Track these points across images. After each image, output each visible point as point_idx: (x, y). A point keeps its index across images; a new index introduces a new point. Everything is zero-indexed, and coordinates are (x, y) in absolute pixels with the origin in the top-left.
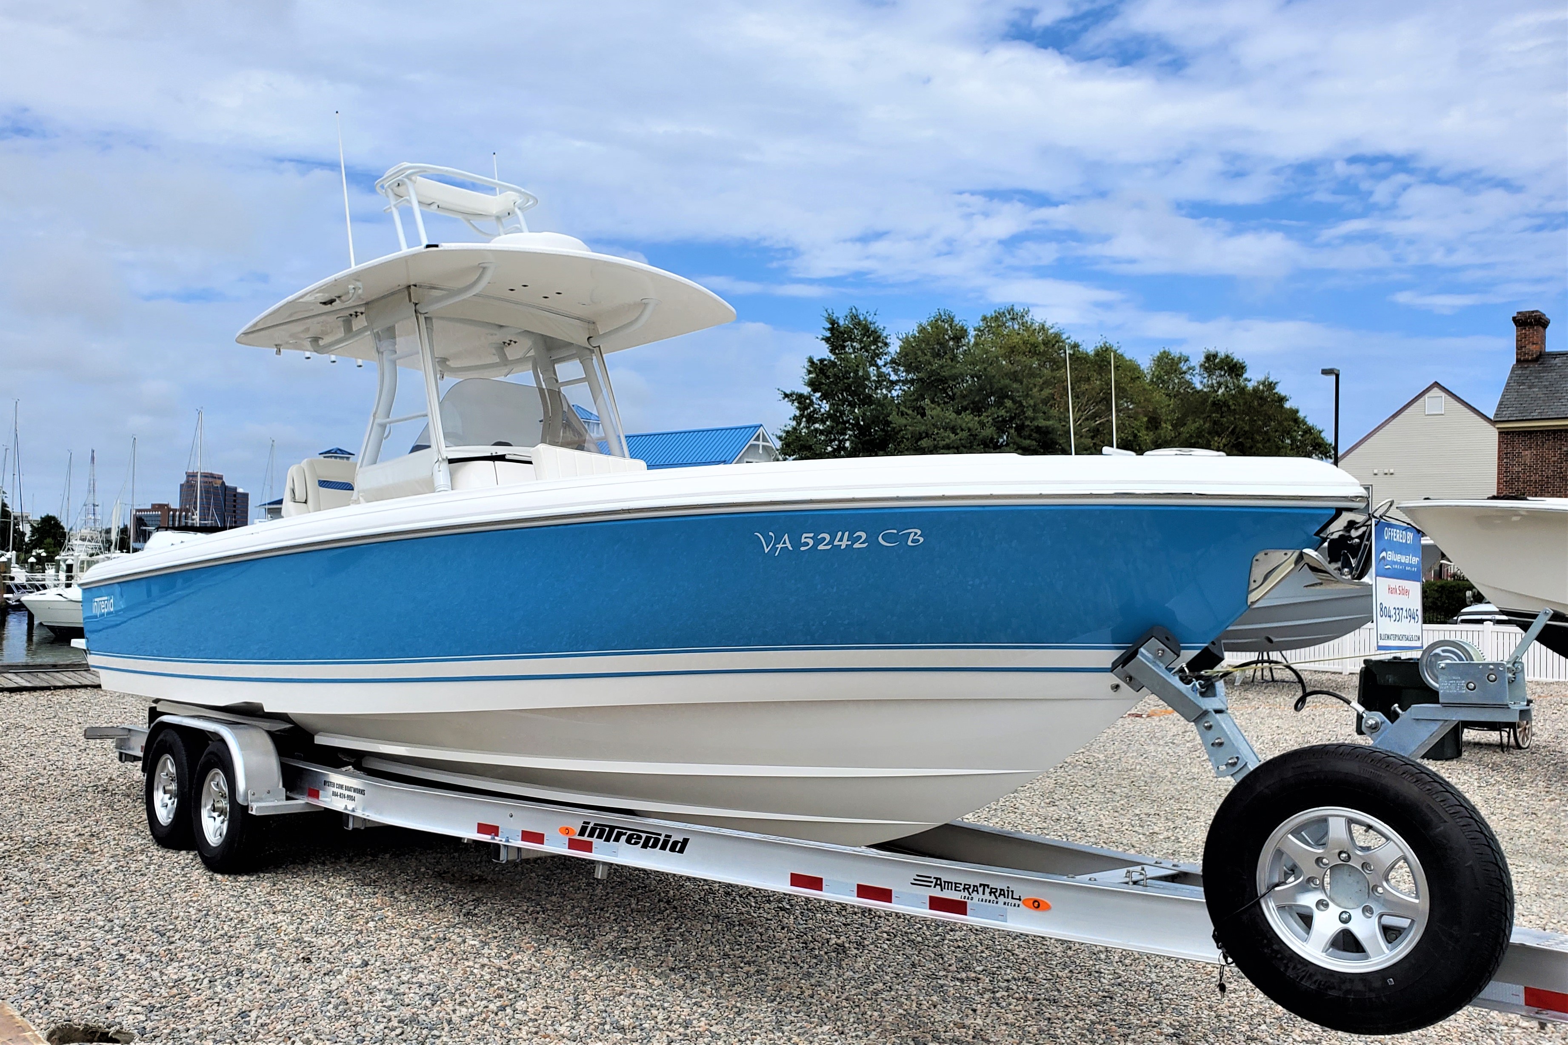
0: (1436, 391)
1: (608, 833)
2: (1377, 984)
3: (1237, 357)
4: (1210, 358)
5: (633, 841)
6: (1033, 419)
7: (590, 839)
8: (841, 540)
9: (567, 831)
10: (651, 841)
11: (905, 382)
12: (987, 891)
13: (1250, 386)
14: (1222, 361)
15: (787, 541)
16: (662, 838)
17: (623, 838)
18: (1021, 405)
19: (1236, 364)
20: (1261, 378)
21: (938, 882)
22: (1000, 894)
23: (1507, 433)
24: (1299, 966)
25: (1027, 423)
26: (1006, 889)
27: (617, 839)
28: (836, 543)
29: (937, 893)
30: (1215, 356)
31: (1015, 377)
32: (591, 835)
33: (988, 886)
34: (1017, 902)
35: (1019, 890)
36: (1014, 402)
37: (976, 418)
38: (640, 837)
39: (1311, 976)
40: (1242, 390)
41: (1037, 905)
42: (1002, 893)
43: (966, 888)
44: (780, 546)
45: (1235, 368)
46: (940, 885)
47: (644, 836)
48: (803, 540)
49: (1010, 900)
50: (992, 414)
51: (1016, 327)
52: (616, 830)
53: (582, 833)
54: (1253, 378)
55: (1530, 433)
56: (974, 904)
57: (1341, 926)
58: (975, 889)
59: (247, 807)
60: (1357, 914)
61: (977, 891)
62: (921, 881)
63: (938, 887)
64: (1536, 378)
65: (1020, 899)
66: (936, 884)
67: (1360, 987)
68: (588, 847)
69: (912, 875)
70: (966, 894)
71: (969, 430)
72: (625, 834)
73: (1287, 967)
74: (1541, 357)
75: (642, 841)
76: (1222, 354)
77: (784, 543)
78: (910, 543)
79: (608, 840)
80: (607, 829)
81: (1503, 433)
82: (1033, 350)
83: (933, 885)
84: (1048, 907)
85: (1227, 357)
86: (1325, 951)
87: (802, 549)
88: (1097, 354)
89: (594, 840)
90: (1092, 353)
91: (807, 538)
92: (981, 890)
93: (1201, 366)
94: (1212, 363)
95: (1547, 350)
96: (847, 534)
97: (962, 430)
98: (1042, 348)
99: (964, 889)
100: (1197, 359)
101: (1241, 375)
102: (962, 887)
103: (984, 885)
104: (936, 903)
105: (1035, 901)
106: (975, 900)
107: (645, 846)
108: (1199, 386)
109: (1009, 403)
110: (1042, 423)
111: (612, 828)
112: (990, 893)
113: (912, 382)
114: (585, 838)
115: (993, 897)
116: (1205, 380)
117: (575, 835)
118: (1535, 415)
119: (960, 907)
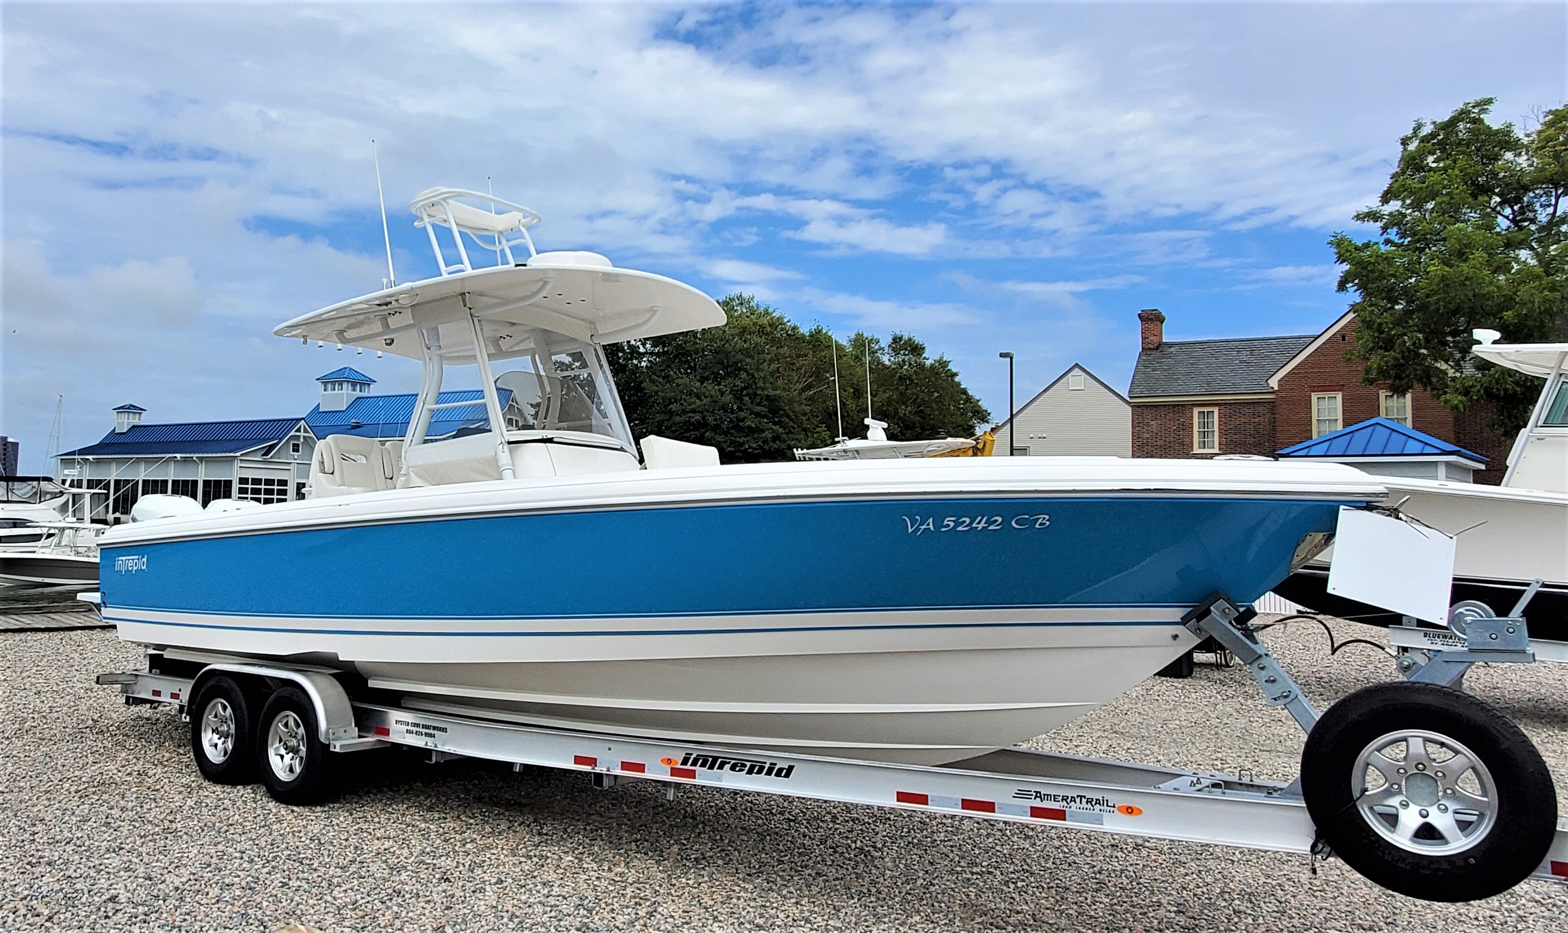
0: (1077, 371)
1: (711, 762)
2: (1461, 863)
3: (918, 340)
4: (896, 340)
5: (737, 769)
6: (763, 389)
7: (693, 768)
8: (979, 523)
9: (669, 761)
10: (756, 768)
11: (652, 354)
12: (1084, 800)
13: (928, 363)
14: (906, 343)
15: (931, 524)
16: (767, 766)
17: (727, 767)
18: (753, 375)
19: (917, 345)
20: (937, 358)
21: (1038, 795)
22: (1096, 803)
23: (1139, 407)
24: (1393, 852)
25: (759, 392)
26: (1101, 799)
27: (721, 767)
28: (974, 525)
29: (1038, 803)
30: (901, 338)
31: (746, 352)
32: (694, 763)
33: (1085, 797)
34: (1112, 809)
35: (1112, 799)
36: (748, 374)
37: (716, 387)
38: (745, 766)
39: (1404, 860)
40: (922, 366)
41: (1130, 810)
42: (1098, 802)
43: (1065, 799)
44: (923, 527)
45: (916, 349)
46: (1040, 797)
47: (748, 764)
48: (945, 523)
49: (1105, 807)
50: (729, 384)
51: (745, 310)
52: (720, 760)
53: (685, 761)
54: (930, 357)
55: (1155, 406)
56: (1072, 812)
57: (1421, 821)
58: (1073, 799)
59: (329, 745)
60: (1433, 811)
61: (1075, 801)
62: (1022, 794)
63: (1038, 799)
64: (1158, 363)
65: (1114, 807)
66: (1036, 797)
67: (1445, 866)
68: (692, 774)
69: (1014, 789)
70: (1065, 803)
71: (712, 396)
72: (729, 763)
73: (1384, 853)
74: (1160, 346)
75: (747, 769)
76: (906, 338)
77: (928, 525)
78: (1037, 526)
79: (711, 767)
80: (710, 759)
81: (1135, 407)
82: (762, 331)
83: (1033, 797)
84: (1140, 812)
85: (910, 339)
86: (1411, 840)
87: (944, 529)
88: (811, 335)
89: (697, 768)
90: (807, 334)
91: (949, 521)
92: (1078, 800)
93: (889, 346)
94: (900, 344)
95: (1164, 341)
96: (985, 519)
97: (706, 397)
98: (769, 329)
99: (1062, 800)
100: (885, 341)
101: (921, 355)
102: (1060, 798)
103: (1081, 797)
104: (1036, 812)
105: (1129, 808)
106: (1073, 809)
107: (750, 772)
108: (887, 363)
109: (744, 375)
110: (771, 393)
111: (715, 759)
112: (1087, 803)
113: (658, 354)
114: (688, 767)
115: (1089, 806)
116: (892, 359)
117: (677, 763)
118: (1159, 393)
119: (1060, 815)
